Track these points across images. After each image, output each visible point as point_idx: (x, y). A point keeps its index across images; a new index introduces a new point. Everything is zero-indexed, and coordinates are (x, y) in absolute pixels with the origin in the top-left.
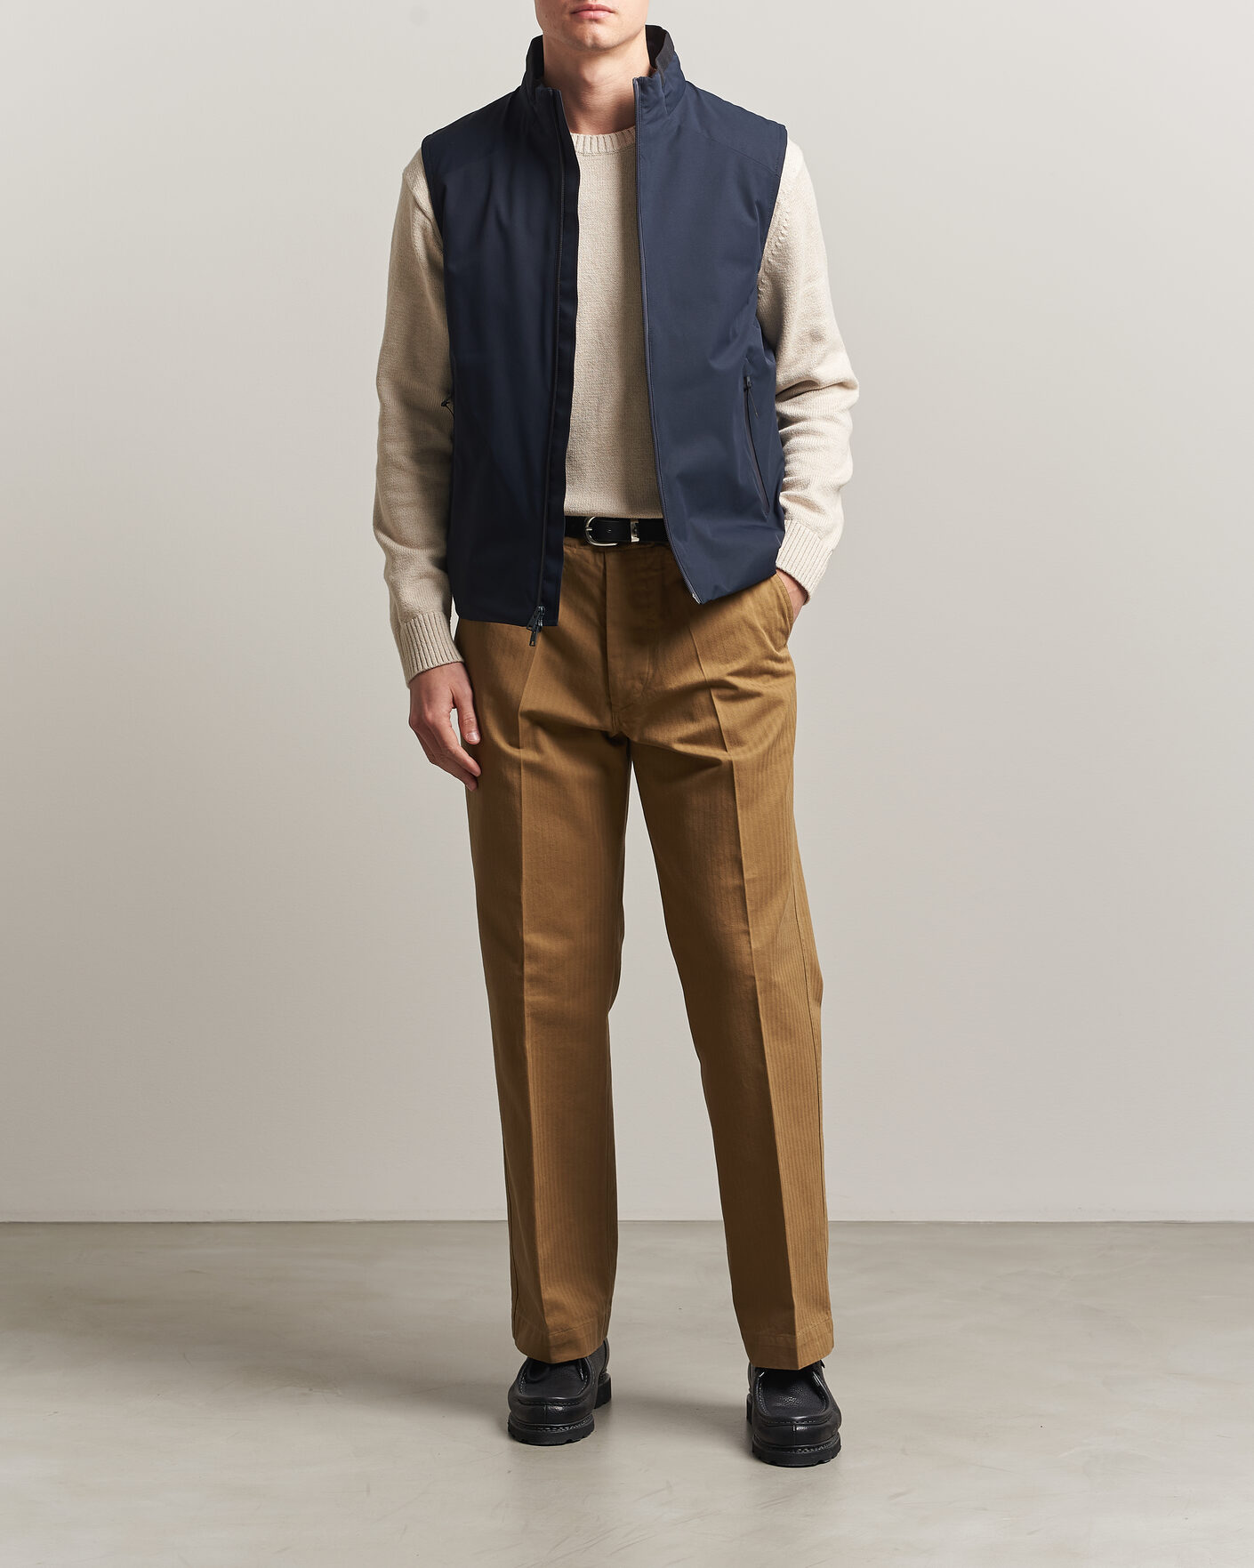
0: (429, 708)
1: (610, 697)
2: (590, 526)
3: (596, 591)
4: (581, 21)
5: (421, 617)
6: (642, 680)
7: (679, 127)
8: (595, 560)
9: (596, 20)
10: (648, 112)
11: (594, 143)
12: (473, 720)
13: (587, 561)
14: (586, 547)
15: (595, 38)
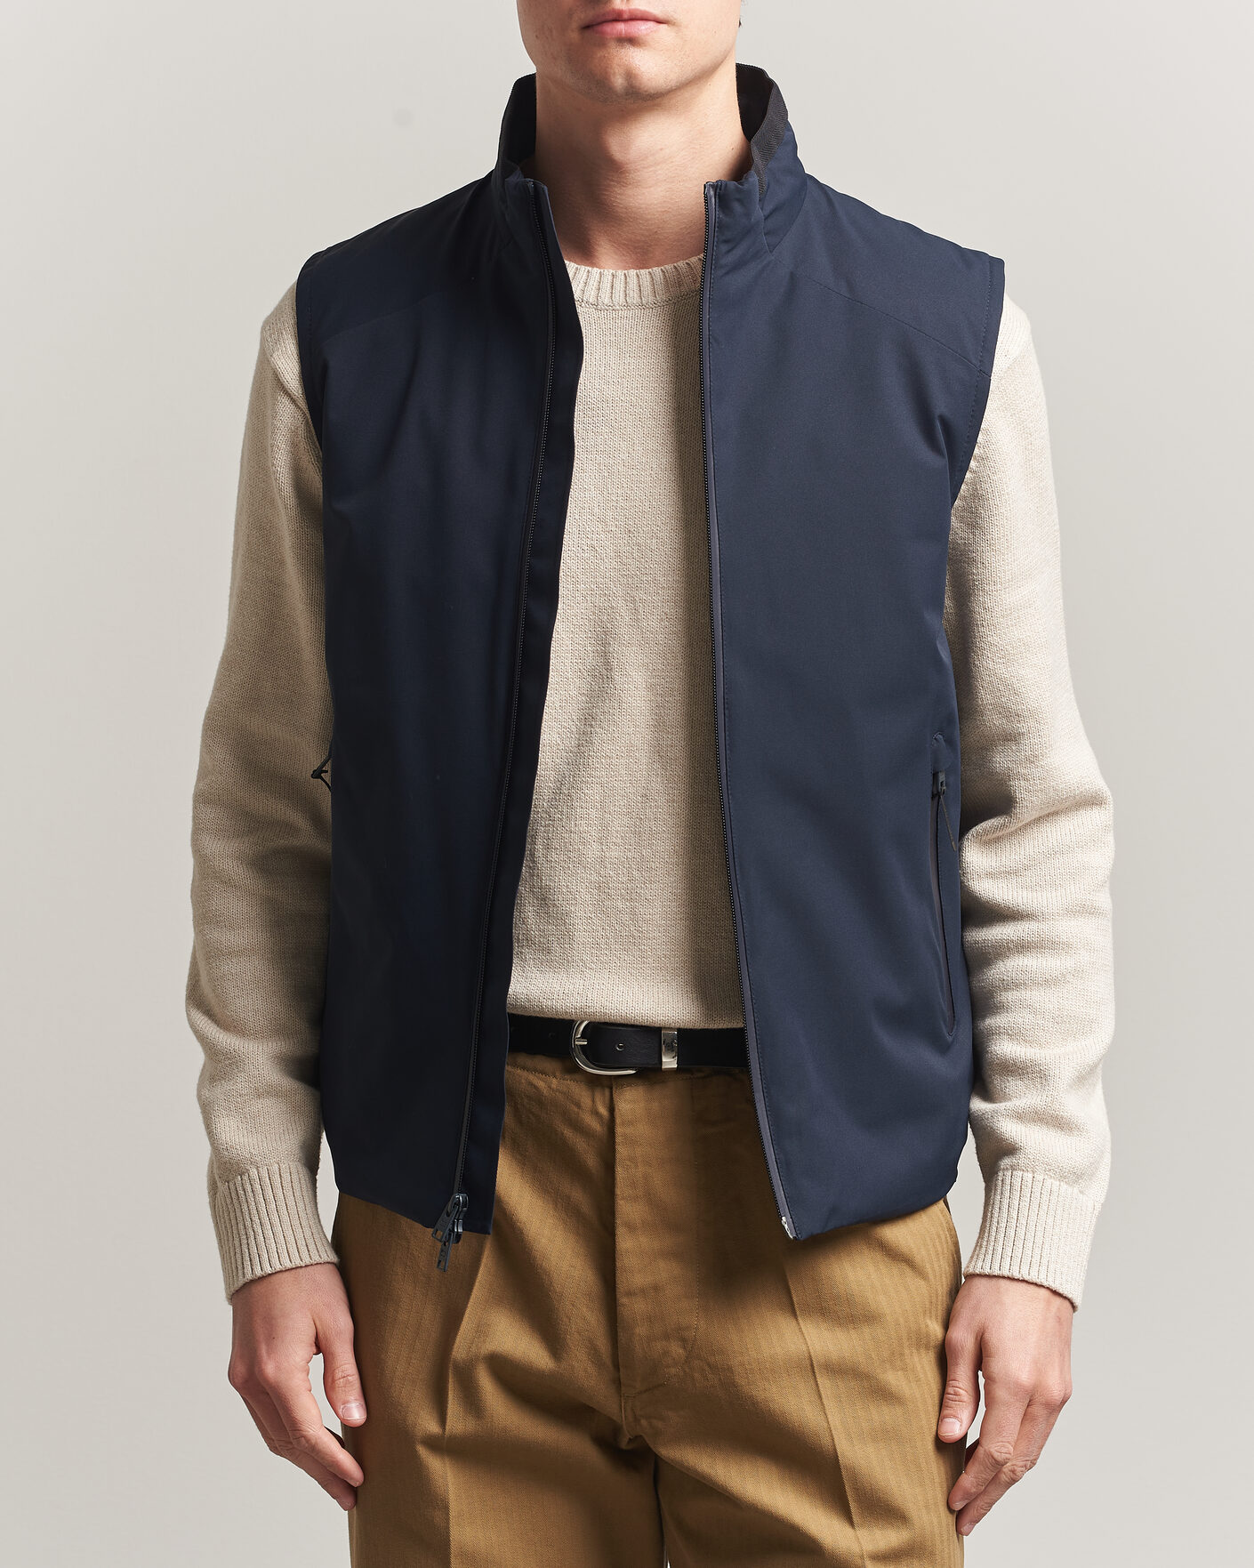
0: (269, 1354)
1: (618, 1370)
2: (583, 1036)
3: (591, 1161)
4: (602, 43)
5: (253, 1173)
6: (684, 1340)
7: (792, 275)
8: (593, 1101)
9: (632, 41)
10: (729, 251)
11: (619, 285)
12: (354, 1378)
13: (578, 1105)
14: (577, 1076)
15: (630, 75)
